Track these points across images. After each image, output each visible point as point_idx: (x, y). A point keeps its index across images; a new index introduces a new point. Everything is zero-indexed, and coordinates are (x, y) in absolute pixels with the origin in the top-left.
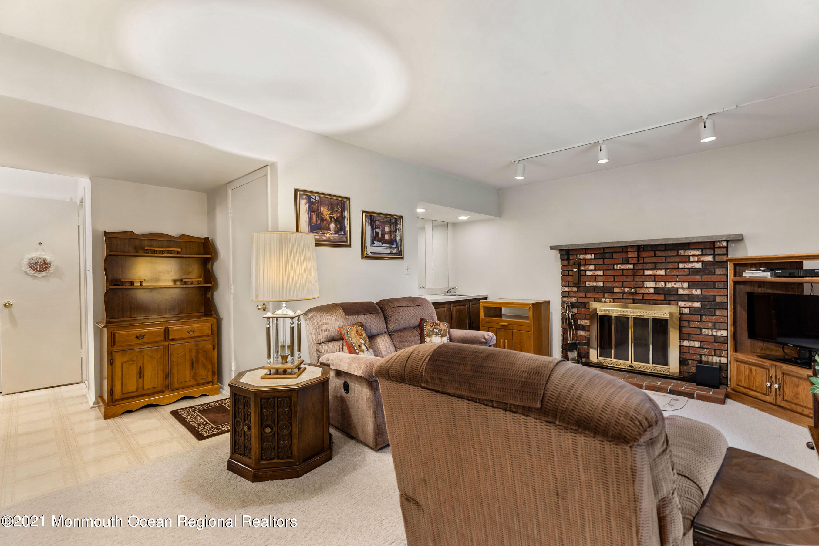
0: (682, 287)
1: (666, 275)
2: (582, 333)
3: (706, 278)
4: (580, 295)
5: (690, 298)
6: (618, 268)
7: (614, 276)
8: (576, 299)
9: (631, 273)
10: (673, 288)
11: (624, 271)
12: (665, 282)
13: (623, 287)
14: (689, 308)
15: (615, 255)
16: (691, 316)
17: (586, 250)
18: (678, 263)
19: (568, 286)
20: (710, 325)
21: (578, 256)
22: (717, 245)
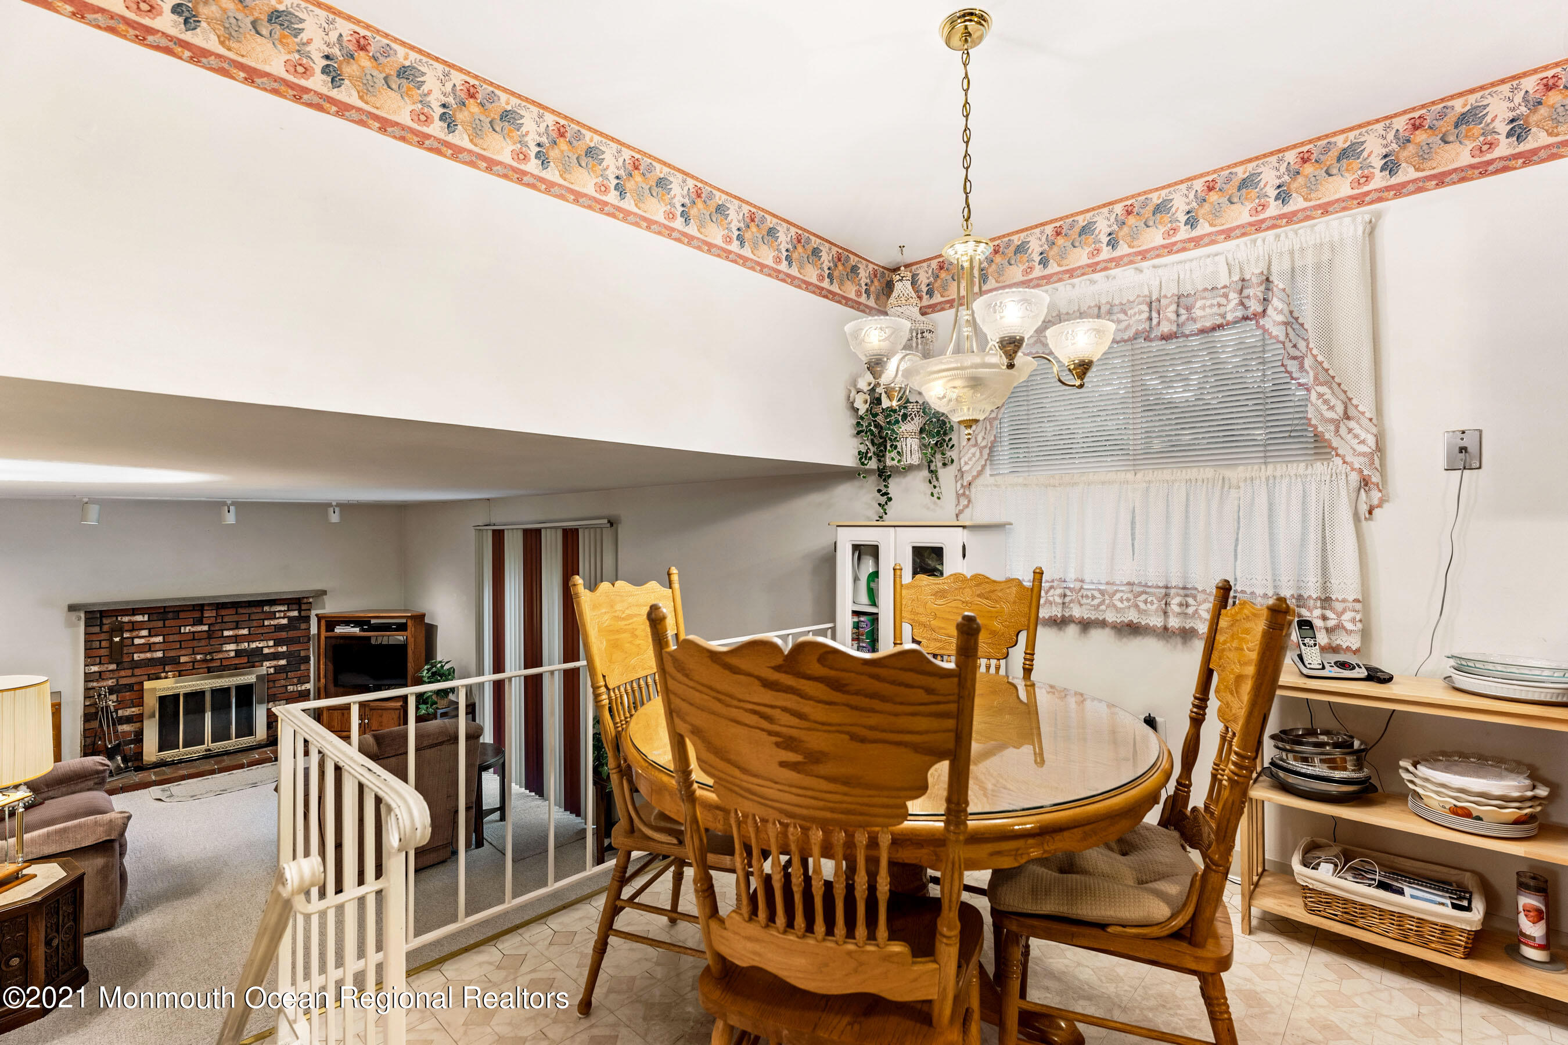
0: (267, 646)
1: (249, 634)
2: (126, 728)
3: (292, 634)
4: (123, 673)
5: (275, 656)
6: (187, 631)
7: (180, 642)
8: (114, 680)
9: (205, 635)
10: (257, 647)
11: (196, 634)
12: (248, 642)
13: (193, 654)
14: (275, 667)
15: (182, 615)
16: (276, 675)
17: (134, 612)
18: (264, 620)
19: (100, 663)
20: (295, 681)
21: (119, 618)
22: (305, 600)
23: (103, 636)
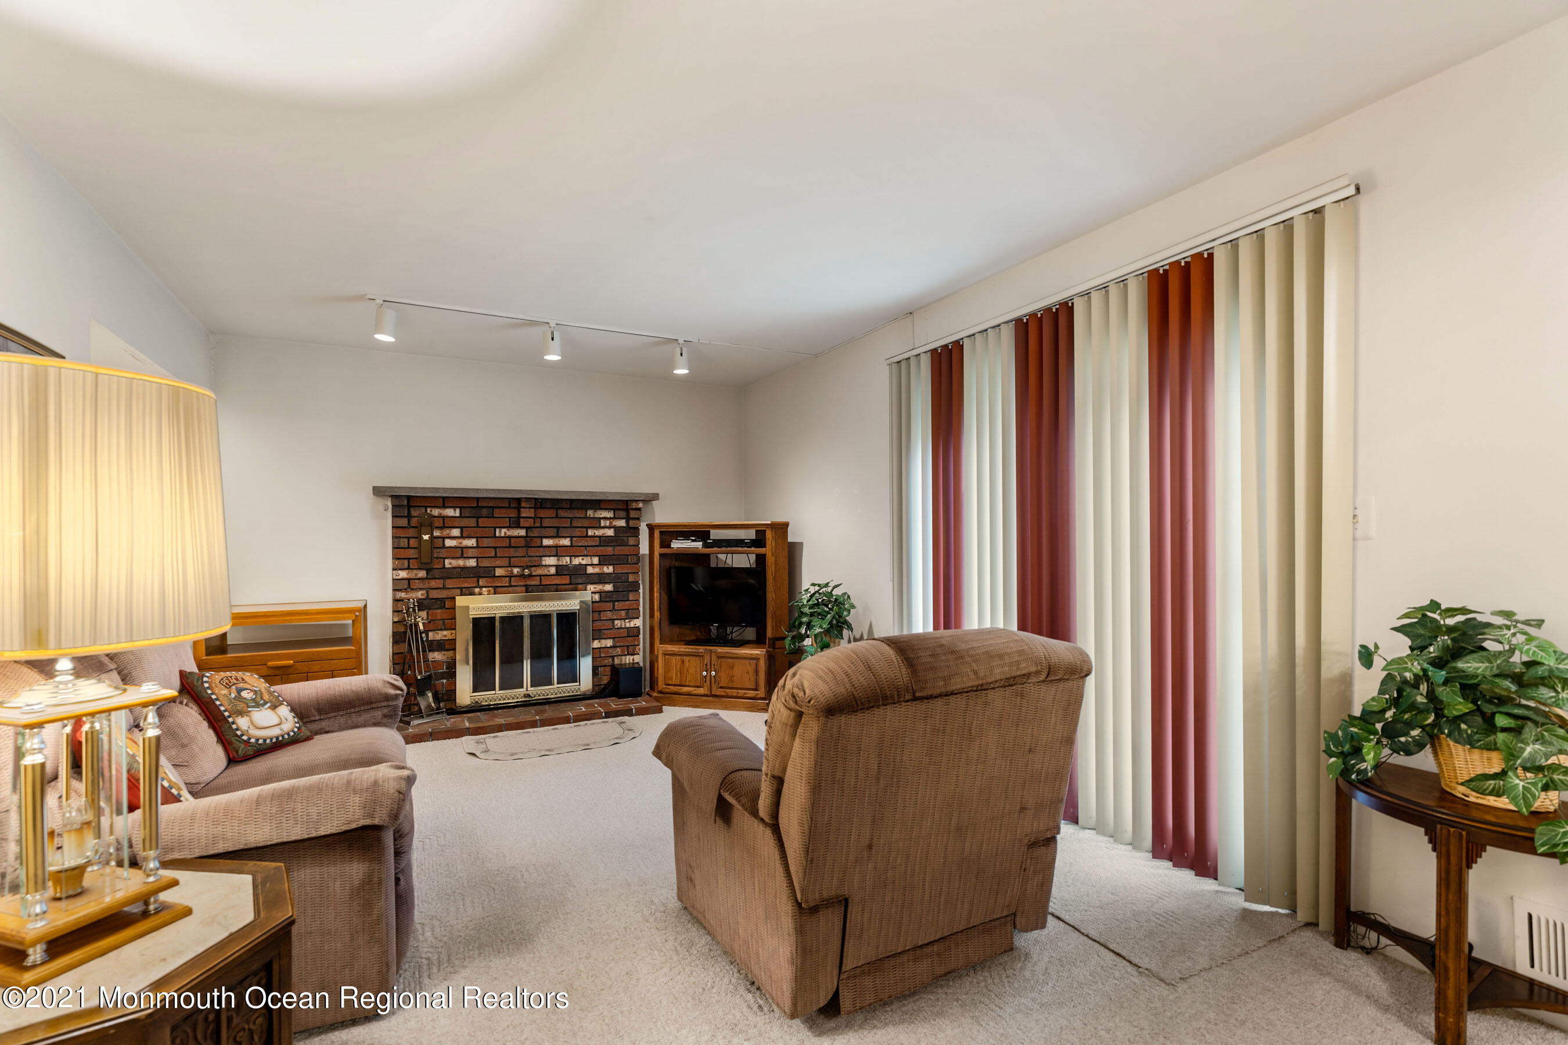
0: (591, 563)
1: (572, 546)
2: (436, 656)
3: (620, 550)
4: (433, 583)
5: (601, 579)
6: (503, 534)
7: (495, 548)
8: (424, 592)
9: (522, 542)
10: (580, 565)
11: (513, 540)
12: (571, 556)
13: (510, 566)
14: (600, 593)
15: (497, 513)
16: (602, 604)
17: (445, 501)
18: (587, 528)
19: (408, 568)
20: (623, 613)
21: (429, 510)
22: (634, 505)
23: (412, 532)
